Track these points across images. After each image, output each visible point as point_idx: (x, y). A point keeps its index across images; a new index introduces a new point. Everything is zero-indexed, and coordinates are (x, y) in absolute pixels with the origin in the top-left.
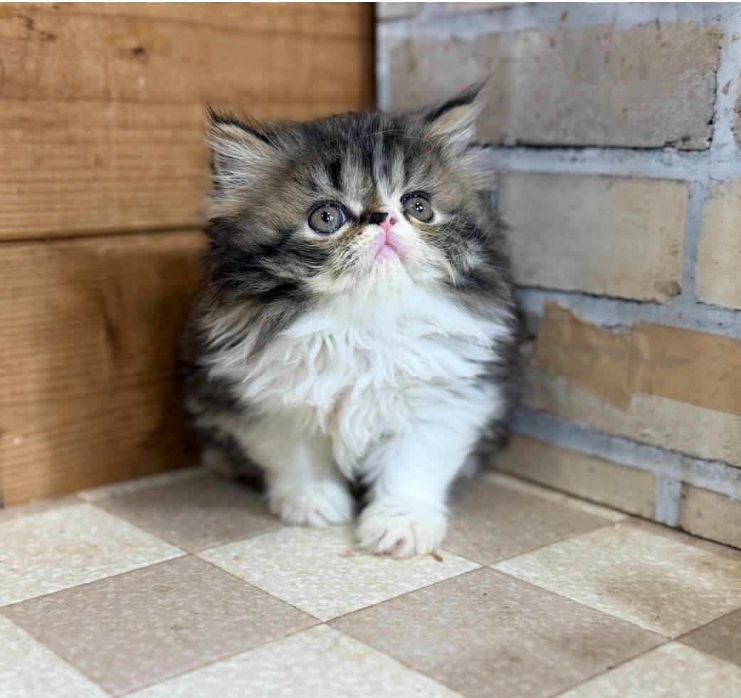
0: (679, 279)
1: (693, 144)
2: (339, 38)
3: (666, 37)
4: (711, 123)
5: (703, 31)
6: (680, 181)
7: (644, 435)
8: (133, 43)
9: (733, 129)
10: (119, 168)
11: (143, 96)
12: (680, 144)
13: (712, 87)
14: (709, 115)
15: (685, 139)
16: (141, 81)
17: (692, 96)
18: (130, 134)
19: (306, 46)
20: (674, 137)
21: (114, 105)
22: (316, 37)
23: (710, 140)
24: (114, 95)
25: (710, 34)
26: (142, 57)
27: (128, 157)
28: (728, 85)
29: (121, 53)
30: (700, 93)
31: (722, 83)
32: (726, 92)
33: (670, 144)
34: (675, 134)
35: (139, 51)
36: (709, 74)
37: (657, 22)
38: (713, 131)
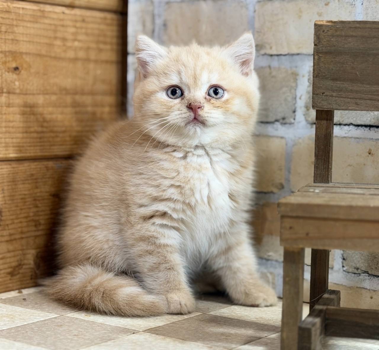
0: (283, 181)
1: (287, 121)
2: (107, 62)
3: (274, 73)
4: (294, 112)
5: (290, 72)
6: (282, 138)
7: (269, 256)
8: (14, 65)
9: (304, 115)
10: (6, 127)
11: (18, 91)
12: (281, 121)
13: (294, 96)
14: (293, 108)
15: (284, 119)
16: (17, 83)
17: (286, 100)
18: (11, 109)
19: (91, 66)
20: (278, 118)
21: (4, 95)
22: (96, 61)
23: (294, 119)
24: (5, 90)
25: (292, 73)
26: (17, 72)
27: (10, 121)
28: (301, 96)
29: (9, 70)
30: (289, 99)
31: (298, 95)
32: (300, 98)
33: (277, 121)
34: (279, 116)
35: (16, 69)
36: (293, 91)
37: (270, 67)
38: (295, 116)
